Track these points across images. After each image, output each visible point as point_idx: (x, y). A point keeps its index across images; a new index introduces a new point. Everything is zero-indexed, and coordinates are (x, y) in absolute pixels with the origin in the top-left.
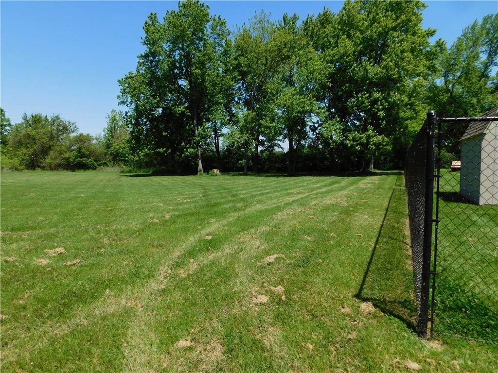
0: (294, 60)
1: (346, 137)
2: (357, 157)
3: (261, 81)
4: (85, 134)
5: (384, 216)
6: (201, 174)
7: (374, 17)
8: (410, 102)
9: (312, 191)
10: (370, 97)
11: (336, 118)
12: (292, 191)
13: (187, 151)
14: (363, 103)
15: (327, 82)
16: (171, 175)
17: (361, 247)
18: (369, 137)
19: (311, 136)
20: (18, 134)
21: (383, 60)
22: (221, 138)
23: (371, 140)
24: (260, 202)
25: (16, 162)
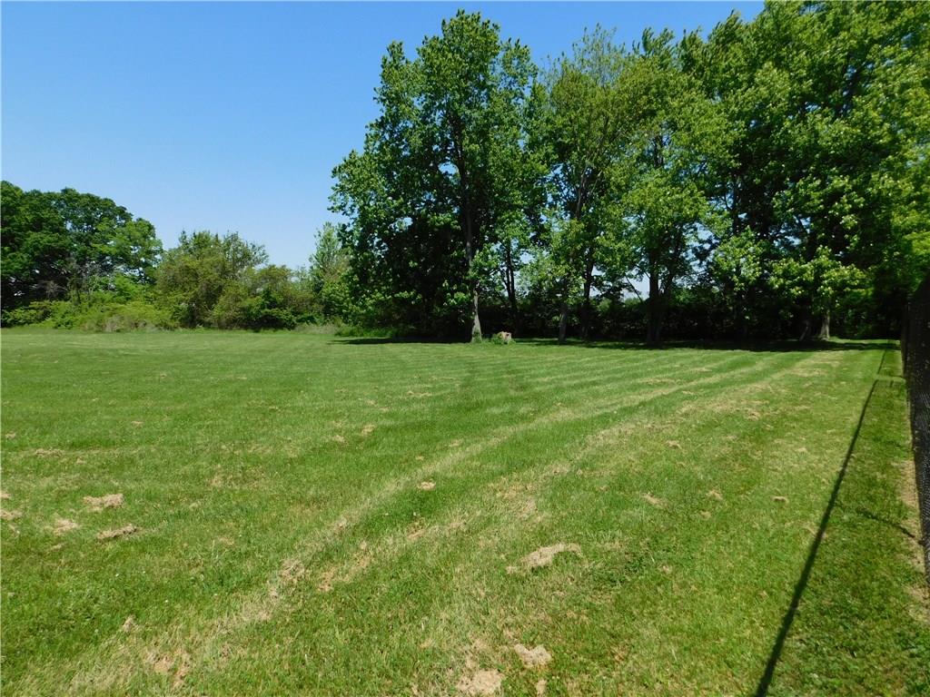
0: (662, 118)
1: (770, 269)
2: (793, 310)
3: (595, 163)
4: (278, 265)
5: (847, 447)
6: (478, 341)
7: (836, 21)
8: (918, 193)
9: (689, 381)
10: (823, 186)
11: (747, 231)
12: (646, 380)
13: (452, 298)
14: (808, 198)
15: (730, 159)
16: (422, 342)
17: (780, 533)
18: (820, 269)
19: (696, 269)
20: (171, 267)
21: (855, 107)
22: (517, 273)
23: (825, 276)
24: (570, 403)
25: (166, 314)
